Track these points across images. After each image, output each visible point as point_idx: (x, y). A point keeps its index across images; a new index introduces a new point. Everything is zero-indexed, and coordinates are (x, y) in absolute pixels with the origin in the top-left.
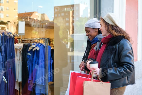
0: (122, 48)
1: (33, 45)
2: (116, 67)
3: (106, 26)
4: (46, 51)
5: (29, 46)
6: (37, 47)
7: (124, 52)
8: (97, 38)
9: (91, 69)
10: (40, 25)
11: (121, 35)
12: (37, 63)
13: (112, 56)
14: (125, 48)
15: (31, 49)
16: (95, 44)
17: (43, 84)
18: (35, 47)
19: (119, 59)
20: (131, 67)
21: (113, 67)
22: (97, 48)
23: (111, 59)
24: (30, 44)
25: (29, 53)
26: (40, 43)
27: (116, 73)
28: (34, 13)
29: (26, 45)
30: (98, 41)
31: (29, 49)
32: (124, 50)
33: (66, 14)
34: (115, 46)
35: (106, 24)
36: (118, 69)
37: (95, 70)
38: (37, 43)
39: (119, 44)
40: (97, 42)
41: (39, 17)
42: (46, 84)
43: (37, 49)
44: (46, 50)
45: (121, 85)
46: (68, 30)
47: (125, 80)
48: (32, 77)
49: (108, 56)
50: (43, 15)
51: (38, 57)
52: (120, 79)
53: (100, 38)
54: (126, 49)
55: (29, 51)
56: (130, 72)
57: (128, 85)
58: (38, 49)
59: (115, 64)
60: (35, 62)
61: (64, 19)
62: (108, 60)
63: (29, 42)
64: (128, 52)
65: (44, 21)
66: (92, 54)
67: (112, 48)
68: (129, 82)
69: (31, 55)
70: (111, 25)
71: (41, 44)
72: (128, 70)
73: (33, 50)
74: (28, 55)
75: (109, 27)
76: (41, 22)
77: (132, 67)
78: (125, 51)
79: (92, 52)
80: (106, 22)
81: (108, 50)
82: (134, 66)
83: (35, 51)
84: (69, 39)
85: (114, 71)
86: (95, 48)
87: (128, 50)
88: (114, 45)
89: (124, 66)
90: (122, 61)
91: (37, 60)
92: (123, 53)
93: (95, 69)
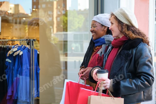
0: (140, 54)
1: (14, 48)
2: (131, 79)
3: (119, 25)
4: (31, 57)
5: (8, 49)
6: (20, 51)
7: (143, 60)
8: (104, 39)
9: (99, 80)
10: (13, 20)
11: (140, 37)
12: (19, 72)
13: (126, 64)
14: (144, 54)
15: (11, 54)
16: (99, 46)
17: (27, 100)
18: (16, 51)
19: (135, 68)
20: (150, 79)
21: (127, 78)
22: (101, 53)
23: (125, 67)
24: (9, 47)
25: (8, 59)
26: (23, 45)
27: (131, 86)
28: (5, 3)
29: (4, 47)
30: (105, 43)
31: (9, 53)
32: (142, 57)
33: (49, 6)
34: (131, 51)
35: (120, 22)
36: (134, 81)
37: (104, 82)
38: (20, 46)
39: (136, 48)
40: (103, 44)
41: (11, 9)
42: (31, 101)
43: (19, 54)
44: (31, 55)
45: (135, 101)
46: (51, 27)
47: (141, 95)
48: (13, 92)
49: (121, 64)
50: (17, 6)
51: (21, 64)
52: (134, 94)
53: (108, 39)
54: (146, 56)
55: (8, 56)
56: (149, 85)
57: (143, 101)
58: (21, 53)
59: (130, 74)
60: (17, 70)
61: (45, 12)
62: (121, 69)
63: (7, 44)
64: (147, 60)
65: (18, 14)
66: (94, 59)
67: (127, 53)
68: (145, 97)
69: (10, 61)
70: (126, 24)
71: (25, 48)
72: (146, 83)
73: (14, 55)
74: (7, 61)
75: (124, 27)
76: (14, 16)
77: (152, 79)
78: (144, 58)
79: (94, 57)
80: (119, 20)
81: (122, 56)
82: (153, 78)
83: (16, 56)
84: (52, 39)
85: (129, 84)
86: (99, 53)
87: (147, 57)
88: (129, 49)
89: (142, 78)
90: (140, 71)
91: (19, 69)
92: (141, 61)
93: (104, 80)
